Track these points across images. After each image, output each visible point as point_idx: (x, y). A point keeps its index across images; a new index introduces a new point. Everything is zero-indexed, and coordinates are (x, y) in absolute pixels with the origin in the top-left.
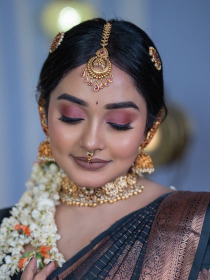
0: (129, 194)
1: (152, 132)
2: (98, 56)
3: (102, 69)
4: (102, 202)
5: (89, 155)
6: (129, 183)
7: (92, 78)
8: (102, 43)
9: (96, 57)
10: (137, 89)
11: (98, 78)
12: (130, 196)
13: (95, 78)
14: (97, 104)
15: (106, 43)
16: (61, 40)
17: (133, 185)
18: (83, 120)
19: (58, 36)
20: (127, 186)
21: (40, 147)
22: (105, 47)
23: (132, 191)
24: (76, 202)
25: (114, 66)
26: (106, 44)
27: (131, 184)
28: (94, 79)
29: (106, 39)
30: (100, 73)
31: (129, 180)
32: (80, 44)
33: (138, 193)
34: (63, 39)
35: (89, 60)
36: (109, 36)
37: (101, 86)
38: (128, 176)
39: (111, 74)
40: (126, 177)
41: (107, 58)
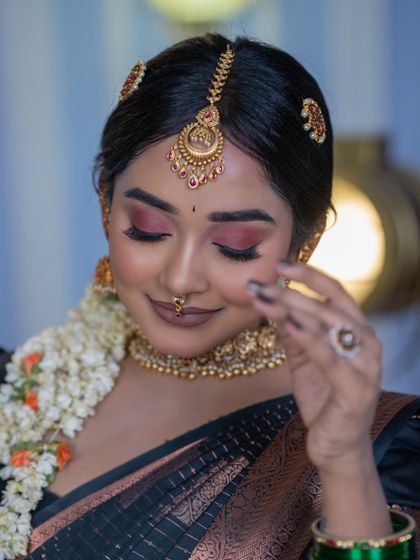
0: (258, 367)
1: (307, 251)
2: (200, 121)
3: (206, 147)
4: (204, 373)
5: (178, 302)
6: (260, 343)
7: (186, 163)
8: (211, 95)
9: (196, 124)
10: (271, 185)
11: (197, 165)
12: (258, 371)
13: (192, 164)
14: (194, 210)
15: (217, 95)
16: (139, 80)
17: (268, 349)
18: (170, 235)
19: (134, 70)
20: (255, 350)
21: (98, 267)
22: (215, 104)
23: (265, 361)
24: (159, 366)
25: (228, 142)
26: (217, 99)
27: (264, 346)
28: (190, 167)
29: (219, 88)
30: (200, 154)
31: (261, 338)
32: (171, 94)
33: (276, 365)
34: (143, 78)
35: (182, 130)
36: (226, 81)
37: (201, 179)
38: (260, 332)
39: (220, 157)
40: (256, 334)
41: (216, 127)
